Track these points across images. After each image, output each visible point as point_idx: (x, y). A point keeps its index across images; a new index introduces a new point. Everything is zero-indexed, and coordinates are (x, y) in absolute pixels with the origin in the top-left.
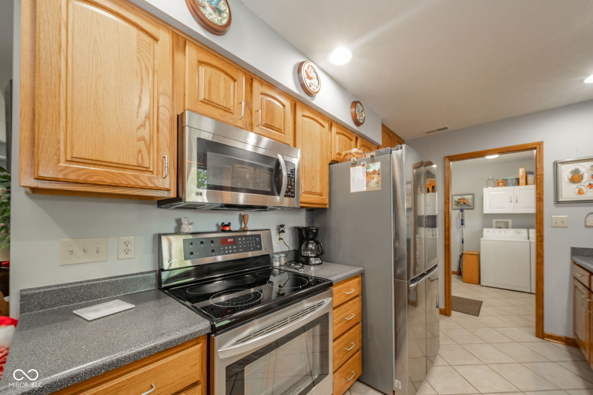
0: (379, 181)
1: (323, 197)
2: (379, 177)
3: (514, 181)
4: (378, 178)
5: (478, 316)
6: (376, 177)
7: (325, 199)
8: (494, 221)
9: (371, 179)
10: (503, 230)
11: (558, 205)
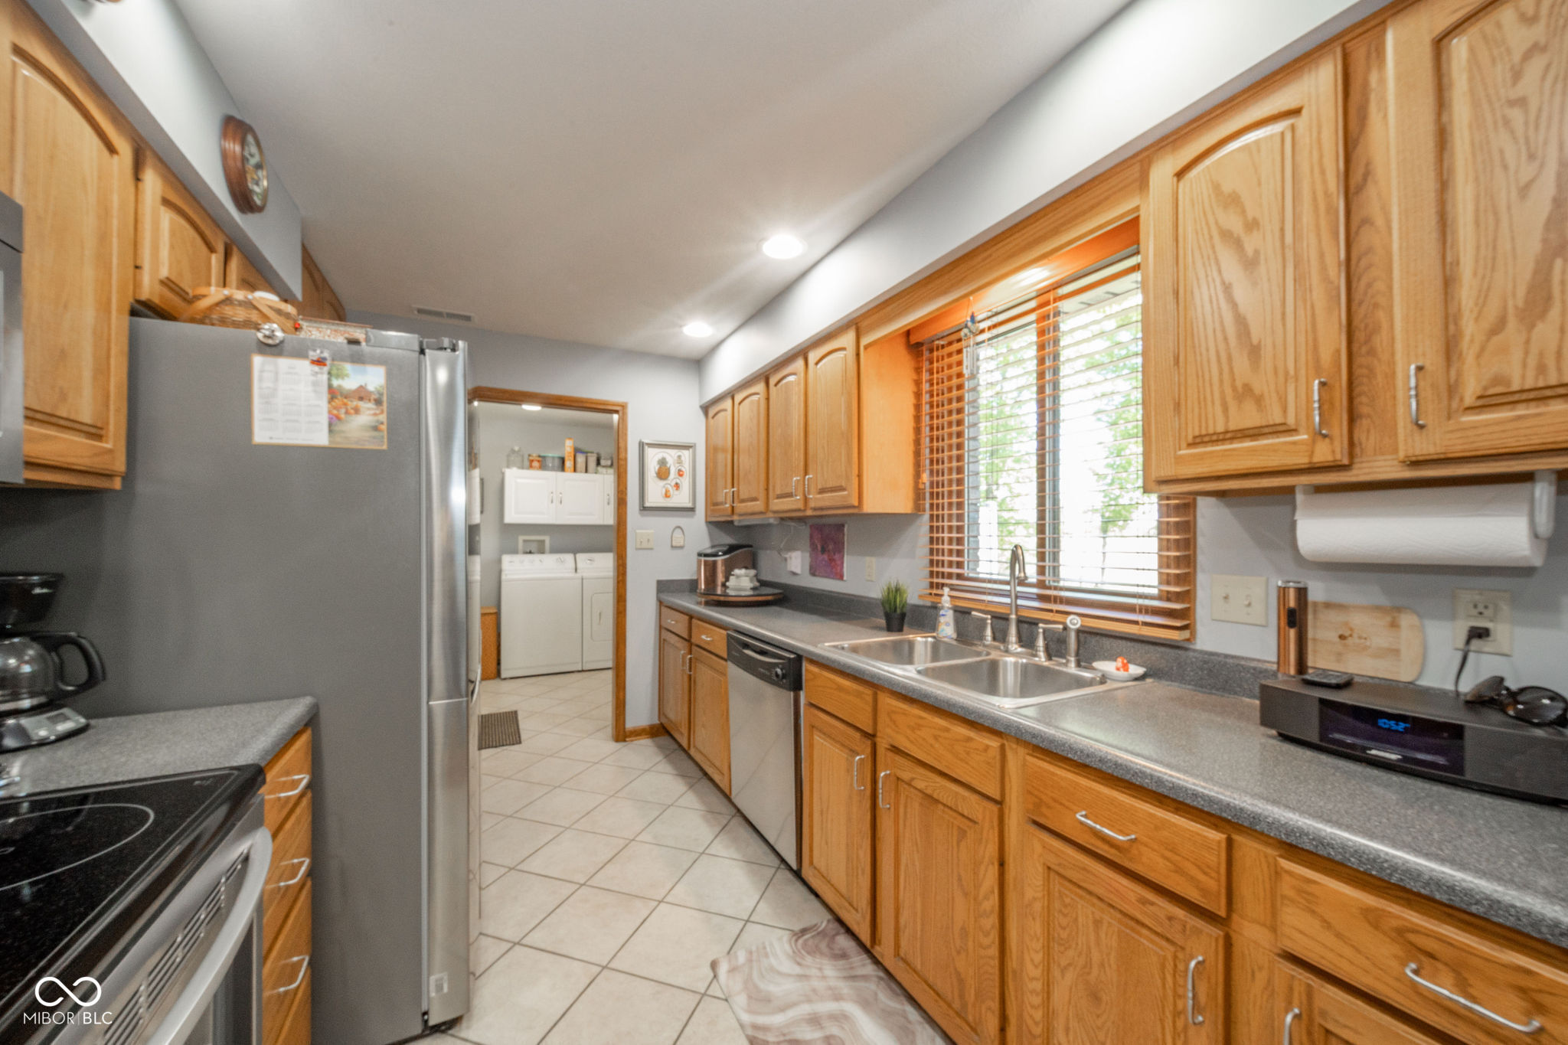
0: (382, 423)
1: (109, 446)
2: (382, 412)
3: (557, 462)
4: (375, 414)
5: (520, 743)
6: (369, 409)
7: (111, 451)
8: (521, 538)
9: (347, 413)
10: (536, 557)
11: (646, 512)
